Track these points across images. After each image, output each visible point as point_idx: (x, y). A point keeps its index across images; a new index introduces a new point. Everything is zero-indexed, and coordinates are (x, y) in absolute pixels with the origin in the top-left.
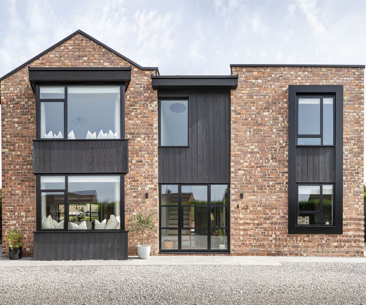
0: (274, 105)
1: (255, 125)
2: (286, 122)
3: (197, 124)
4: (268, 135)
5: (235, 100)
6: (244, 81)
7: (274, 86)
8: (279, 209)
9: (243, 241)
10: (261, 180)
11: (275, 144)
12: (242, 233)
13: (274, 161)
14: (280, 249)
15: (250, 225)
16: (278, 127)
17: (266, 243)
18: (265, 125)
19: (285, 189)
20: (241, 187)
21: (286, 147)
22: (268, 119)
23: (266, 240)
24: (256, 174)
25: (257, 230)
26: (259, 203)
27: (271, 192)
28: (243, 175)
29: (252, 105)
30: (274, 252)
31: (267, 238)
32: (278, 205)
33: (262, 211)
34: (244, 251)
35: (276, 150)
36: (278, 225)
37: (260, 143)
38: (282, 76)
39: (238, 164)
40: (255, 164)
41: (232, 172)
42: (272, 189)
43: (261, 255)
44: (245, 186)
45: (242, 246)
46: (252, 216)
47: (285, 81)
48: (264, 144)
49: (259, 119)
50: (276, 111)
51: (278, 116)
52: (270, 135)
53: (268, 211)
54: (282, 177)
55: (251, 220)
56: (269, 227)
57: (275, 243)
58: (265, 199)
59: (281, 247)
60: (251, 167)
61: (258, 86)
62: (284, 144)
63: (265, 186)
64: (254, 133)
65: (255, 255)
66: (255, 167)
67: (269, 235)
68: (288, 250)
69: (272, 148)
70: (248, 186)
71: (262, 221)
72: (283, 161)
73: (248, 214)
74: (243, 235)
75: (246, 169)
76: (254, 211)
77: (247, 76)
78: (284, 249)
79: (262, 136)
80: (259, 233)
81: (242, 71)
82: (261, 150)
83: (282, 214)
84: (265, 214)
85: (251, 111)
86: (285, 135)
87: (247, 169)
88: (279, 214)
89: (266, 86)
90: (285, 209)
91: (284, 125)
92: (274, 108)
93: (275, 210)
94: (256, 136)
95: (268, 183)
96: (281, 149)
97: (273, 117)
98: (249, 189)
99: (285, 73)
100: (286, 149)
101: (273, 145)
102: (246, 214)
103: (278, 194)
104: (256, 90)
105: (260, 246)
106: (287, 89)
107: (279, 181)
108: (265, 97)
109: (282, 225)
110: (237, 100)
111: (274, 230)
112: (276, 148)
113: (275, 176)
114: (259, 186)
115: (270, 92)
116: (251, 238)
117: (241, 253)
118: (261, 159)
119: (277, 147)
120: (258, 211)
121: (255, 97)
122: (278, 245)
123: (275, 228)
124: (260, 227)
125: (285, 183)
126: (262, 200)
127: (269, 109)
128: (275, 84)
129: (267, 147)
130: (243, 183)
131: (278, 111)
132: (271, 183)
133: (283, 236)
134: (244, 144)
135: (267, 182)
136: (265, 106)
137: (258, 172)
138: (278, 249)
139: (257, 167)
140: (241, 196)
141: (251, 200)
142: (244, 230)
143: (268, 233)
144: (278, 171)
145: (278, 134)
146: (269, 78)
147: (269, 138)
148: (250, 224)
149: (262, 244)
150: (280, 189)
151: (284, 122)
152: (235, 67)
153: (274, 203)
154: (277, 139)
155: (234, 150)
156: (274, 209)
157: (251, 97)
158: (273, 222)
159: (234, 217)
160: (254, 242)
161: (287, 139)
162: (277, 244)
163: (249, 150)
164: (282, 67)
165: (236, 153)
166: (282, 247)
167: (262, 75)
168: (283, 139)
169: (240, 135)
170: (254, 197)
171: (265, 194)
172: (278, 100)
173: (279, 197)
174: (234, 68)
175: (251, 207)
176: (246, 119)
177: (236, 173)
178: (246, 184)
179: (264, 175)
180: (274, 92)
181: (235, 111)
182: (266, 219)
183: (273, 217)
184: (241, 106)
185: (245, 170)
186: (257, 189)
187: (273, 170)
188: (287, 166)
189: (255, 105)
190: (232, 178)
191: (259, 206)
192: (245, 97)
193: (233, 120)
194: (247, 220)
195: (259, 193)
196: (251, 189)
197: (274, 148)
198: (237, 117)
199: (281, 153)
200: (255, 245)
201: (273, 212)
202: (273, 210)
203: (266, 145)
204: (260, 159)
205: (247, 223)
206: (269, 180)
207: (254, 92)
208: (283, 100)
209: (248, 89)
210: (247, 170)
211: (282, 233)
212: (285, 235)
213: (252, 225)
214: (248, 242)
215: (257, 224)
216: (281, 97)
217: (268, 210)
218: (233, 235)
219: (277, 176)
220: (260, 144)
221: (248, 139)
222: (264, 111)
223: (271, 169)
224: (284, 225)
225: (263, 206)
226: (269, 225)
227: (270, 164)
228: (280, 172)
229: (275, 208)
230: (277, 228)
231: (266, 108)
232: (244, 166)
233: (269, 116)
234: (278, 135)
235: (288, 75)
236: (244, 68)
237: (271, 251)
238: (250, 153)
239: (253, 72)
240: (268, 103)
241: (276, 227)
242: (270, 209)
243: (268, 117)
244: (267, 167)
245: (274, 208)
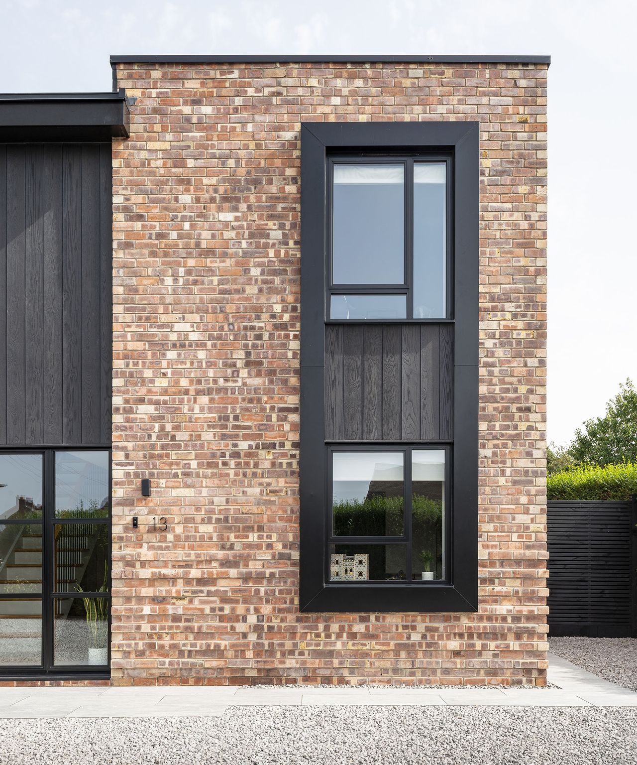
0: (253, 188)
1: (190, 253)
2: (291, 243)
3: (4, 249)
4: (236, 287)
5: (125, 172)
6: (155, 111)
7: (254, 126)
8: (271, 530)
9: (151, 636)
10: (212, 434)
11: (258, 318)
12: (147, 610)
13: (254, 374)
14: (273, 662)
15: (174, 584)
16: (266, 260)
17: (227, 643)
18: (224, 255)
19: (289, 465)
20: (145, 457)
21: (293, 326)
22: (233, 234)
23: (227, 633)
24: (196, 416)
25: (196, 601)
26: (206, 511)
27: (245, 475)
28: (153, 418)
29: (181, 188)
30: (254, 674)
31: (229, 625)
32: (265, 517)
33: (215, 539)
34: (153, 671)
35: (259, 337)
36: (265, 582)
37: (207, 312)
38: (279, 94)
39: (136, 384)
40: (191, 382)
41: (118, 409)
42: (247, 464)
43: (211, 682)
44: (160, 457)
45: (147, 653)
46: (180, 554)
47: (290, 111)
48: (221, 316)
49: (206, 234)
50: (259, 207)
51: (267, 225)
52: (239, 287)
53: (232, 539)
54: (279, 426)
55: (180, 567)
56: (235, 591)
57: (258, 644)
58: (224, 499)
59: (275, 657)
60: (179, 393)
61: (200, 125)
62: (286, 317)
63: (223, 455)
64: (186, 283)
65: (191, 681)
66: (192, 392)
67: (238, 616)
68: (298, 666)
69: (245, 328)
70: (168, 456)
71: (215, 571)
72: (283, 371)
73: (167, 548)
74: (151, 618)
75: (162, 398)
76: (187, 538)
77: (166, 93)
78: (284, 663)
79: (214, 290)
80: (202, 610)
81: (149, 77)
82: (211, 338)
83: (279, 547)
84: (223, 548)
85: (180, 207)
86: (288, 288)
87: (167, 398)
88: (270, 546)
89: (229, 125)
90: (289, 529)
91: (287, 253)
92: (252, 199)
93: (256, 535)
94: (195, 289)
95: (235, 445)
96: (277, 333)
97: (249, 227)
98: (171, 464)
99: (289, 82)
100: (292, 334)
101: (250, 320)
102: (161, 548)
103: (268, 480)
104: (193, 139)
105: (206, 652)
106: (296, 137)
107: (270, 437)
108: (223, 163)
109: (280, 582)
110: (132, 173)
111: (255, 600)
112: (261, 328)
113: (258, 421)
114: (206, 454)
115: (240, 144)
116: (178, 627)
117: (144, 675)
118: (210, 365)
119: (262, 325)
120: (202, 538)
121: (191, 163)
122: (266, 648)
123: (257, 592)
124: (205, 589)
125: (288, 445)
126: (216, 499)
127: (238, 200)
128: (258, 118)
129: (231, 327)
130: (153, 446)
131: (267, 207)
132: (243, 445)
133: (282, 620)
134: (156, 318)
135: (230, 443)
136: (225, 192)
137: (202, 410)
138: (265, 662)
139: (198, 392)
140: (145, 489)
141: (177, 502)
142: (154, 600)
143: (233, 610)
144: (268, 406)
145: (265, 282)
146: (238, 101)
147: (237, 296)
148: (174, 579)
149: (212, 648)
150: (273, 464)
151: (287, 244)
152: (125, 63)
153: (255, 509)
154: (263, 300)
155: (125, 336)
156: (253, 531)
157: (179, 162)
158: (251, 573)
159: (122, 558)
160: (186, 639)
161: (296, 301)
162: (263, 644)
163: (173, 337)
164: (281, 63)
165: (131, 346)
166: (278, 655)
167: (215, 90)
168: (283, 301)
169: (141, 288)
170: (189, 492)
171: (224, 482)
172: (266, 171)
173: (271, 492)
174: (122, 67)
175: (179, 523)
176: (160, 236)
177: (130, 411)
178: (163, 447)
179: (220, 418)
180: (252, 145)
181: (126, 209)
182: (225, 563)
183: (249, 556)
184: (145, 192)
185: (157, 403)
186: (198, 464)
187: (251, 401)
188: (294, 388)
189: (192, 188)
190: (118, 428)
191: (203, 520)
192: (160, 163)
193: (118, 237)
194: (166, 566)
195: (205, 477)
196: (178, 464)
197: (253, 328)
198: (133, 227)
199: (277, 345)
200: (189, 648)
201: (251, 539)
202: (251, 535)
203: (226, 318)
204: (208, 367)
205: (164, 578)
206: (237, 436)
207: (189, 147)
208: (282, 173)
209: (169, 136)
210: (165, 402)
211: (280, 610)
212: (291, 617)
213: (180, 583)
214: (167, 641)
215: (201, 581)
216: (278, 162)
217: (232, 536)
218: (119, 618)
219: (265, 422)
220: (208, 317)
221: (169, 299)
222: (220, 209)
223: (244, 400)
224: (285, 582)
225: (218, 520)
226: (238, 584)
227: (239, 384)
228: (273, 408)
229: (256, 528)
230: (262, 593)
231: (225, 199)
232: (154, 390)
233: (237, 224)
234: (265, 286)
235: (300, 91)
236: (157, 67)
237: (243, 669)
238: (174, 346)
239: (186, 81)
240: (233, 181)
241: (259, 590)
242: (239, 531)
243: (233, 228)
244: (229, 392)
245: (253, 527)
